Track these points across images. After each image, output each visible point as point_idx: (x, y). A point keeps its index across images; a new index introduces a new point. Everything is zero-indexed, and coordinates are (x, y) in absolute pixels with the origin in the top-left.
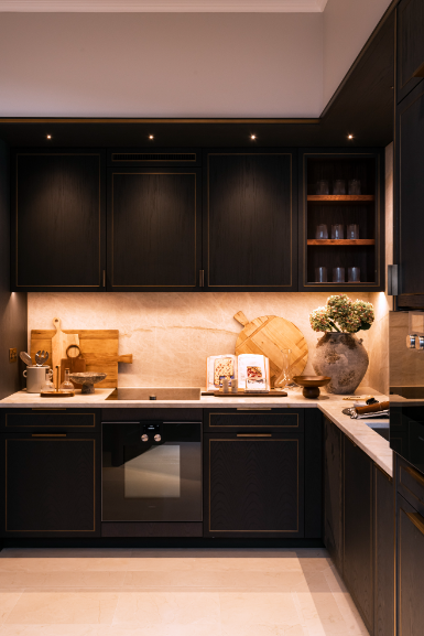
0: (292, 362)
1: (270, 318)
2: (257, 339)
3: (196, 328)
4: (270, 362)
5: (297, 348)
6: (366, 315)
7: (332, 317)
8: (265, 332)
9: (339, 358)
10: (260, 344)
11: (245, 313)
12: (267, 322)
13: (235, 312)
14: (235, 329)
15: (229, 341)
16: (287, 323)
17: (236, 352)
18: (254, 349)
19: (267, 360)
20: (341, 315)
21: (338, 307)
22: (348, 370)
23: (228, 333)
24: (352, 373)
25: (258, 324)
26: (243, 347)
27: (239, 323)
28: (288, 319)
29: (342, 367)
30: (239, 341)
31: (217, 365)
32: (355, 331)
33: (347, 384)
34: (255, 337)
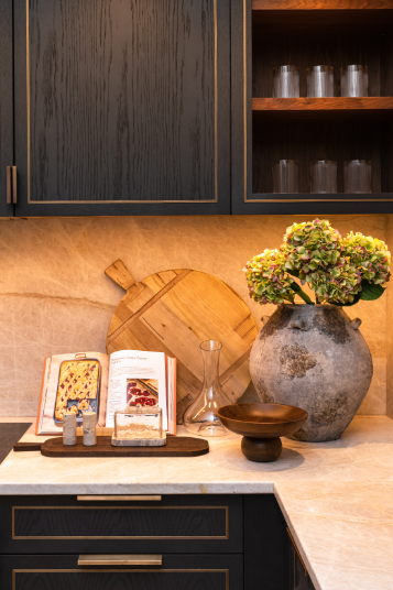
0: (225, 365)
1: (182, 274)
2: (152, 317)
3: (28, 295)
4: (179, 367)
5: (236, 337)
6: (373, 267)
7: (294, 272)
8: (170, 304)
9: (312, 365)
10: (158, 328)
11: (129, 264)
12: (173, 283)
13: (109, 262)
14: (108, 296)
15: (97, 321)
16: (216, 284)
17: (109, 346)
18: (146, 340)
19: (172, 362)
20: (319, 267)
21: (312, 249)
22: (332, 392)
23: (95, 305)
24: (341, 399)
25: (155, 287)
26: (124, 335)
27: (117, 285)
28: (219, 276)
29: (320, 385)
30: (116, 323)
31: (65, 374)
32: (349, 304)
33: (330, 421)
34: (147, 314)
